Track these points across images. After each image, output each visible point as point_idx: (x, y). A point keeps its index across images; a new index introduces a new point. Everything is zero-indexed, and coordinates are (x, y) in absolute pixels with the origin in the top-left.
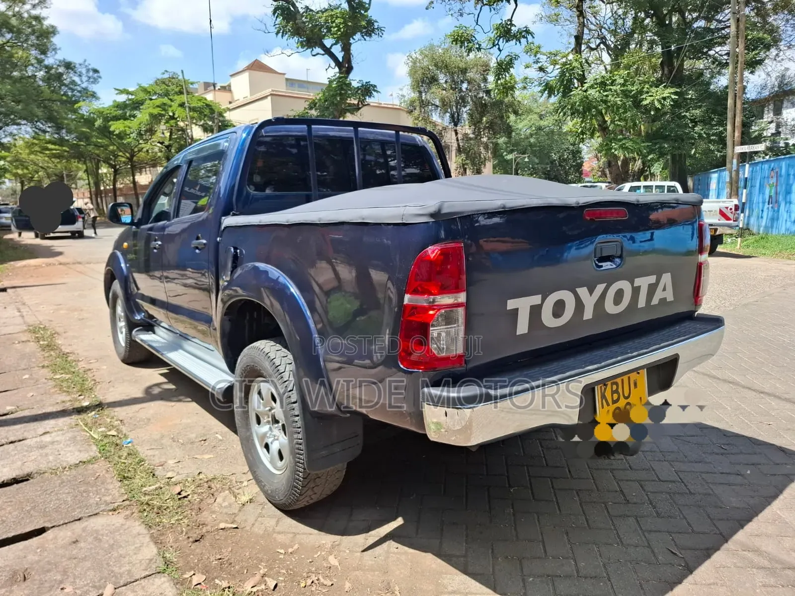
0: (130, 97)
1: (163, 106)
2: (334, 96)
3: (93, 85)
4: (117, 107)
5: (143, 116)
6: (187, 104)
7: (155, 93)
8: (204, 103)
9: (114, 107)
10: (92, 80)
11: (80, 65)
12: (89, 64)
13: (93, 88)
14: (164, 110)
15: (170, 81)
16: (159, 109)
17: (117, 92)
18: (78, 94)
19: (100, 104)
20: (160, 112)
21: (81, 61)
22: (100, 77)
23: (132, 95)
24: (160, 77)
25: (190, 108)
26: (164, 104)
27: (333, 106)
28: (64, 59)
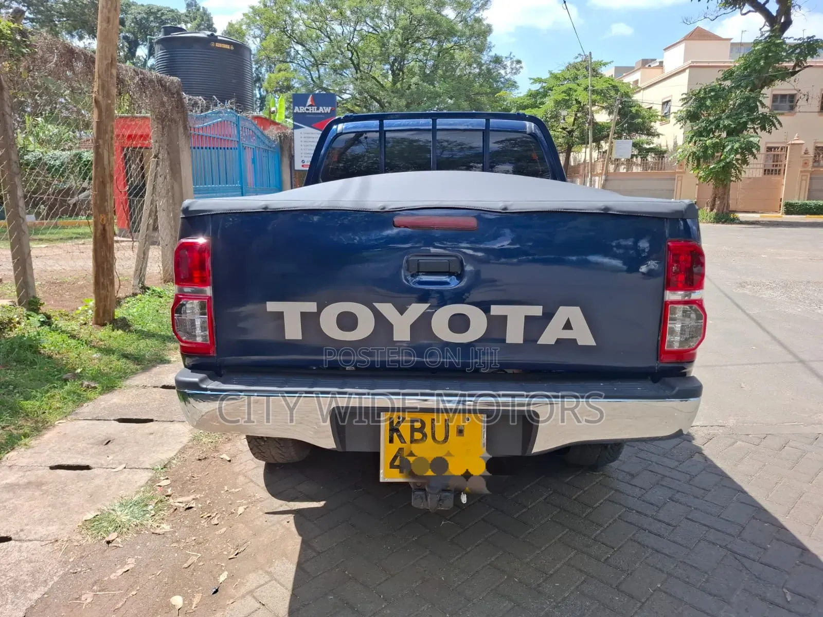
0: (544, 85)
1: (568, 92)
2: (757, 61)
3: (515, 76)
4: (530, 96)
5: (549, 103)
6: (590, 88)
7: (565, 79)
8: (609, 84)
9: (528, 96)
10: (514, 71)
11: (506, 58)
12: (514, 56)
13: (515, 78)
14: (569, 95)
15: (581, 64)
16: (564, 94)
17: (532, 81)
18: (502, 85)
19: (518, 93)
20: (564, 97)
21: (507, 55)
22: (521, 67)
23: (545, 83)
24: (572, 61)
25: (593, 91)
26: (570, 89)
27: (756, 73)
28: (496, 54)
